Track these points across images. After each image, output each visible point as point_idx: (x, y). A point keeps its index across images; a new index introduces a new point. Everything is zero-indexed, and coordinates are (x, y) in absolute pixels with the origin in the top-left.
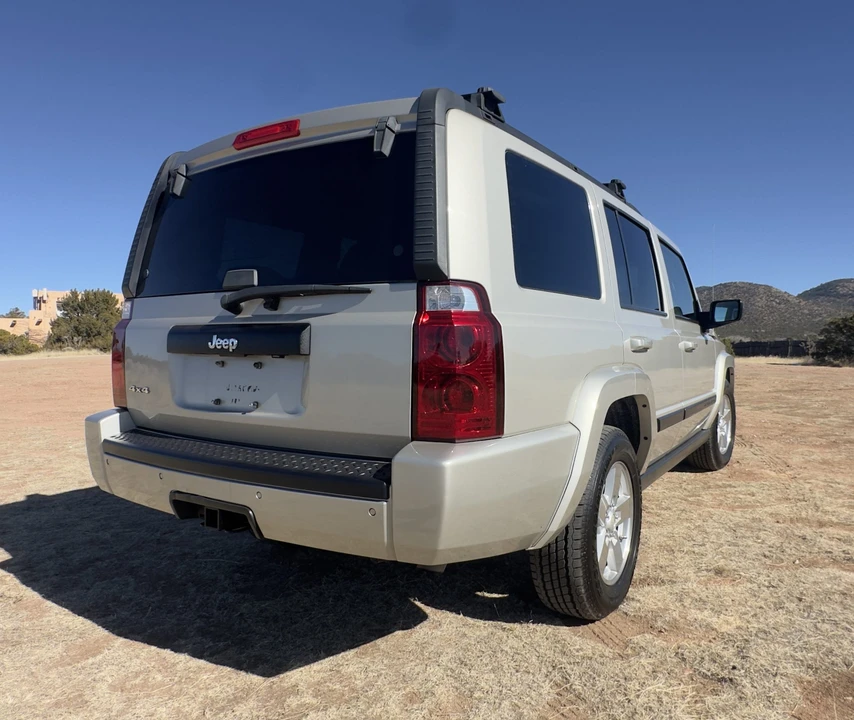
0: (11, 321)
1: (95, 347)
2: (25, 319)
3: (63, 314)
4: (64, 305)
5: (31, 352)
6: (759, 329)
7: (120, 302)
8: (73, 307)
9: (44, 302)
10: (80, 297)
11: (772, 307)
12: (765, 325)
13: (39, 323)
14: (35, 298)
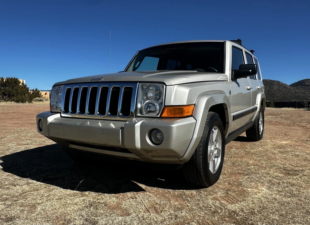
1: (13, 100)
6: (275, 98)
7: (21, 83)
10: (4, 80)
11: (280, 90)
12: (277, 97)
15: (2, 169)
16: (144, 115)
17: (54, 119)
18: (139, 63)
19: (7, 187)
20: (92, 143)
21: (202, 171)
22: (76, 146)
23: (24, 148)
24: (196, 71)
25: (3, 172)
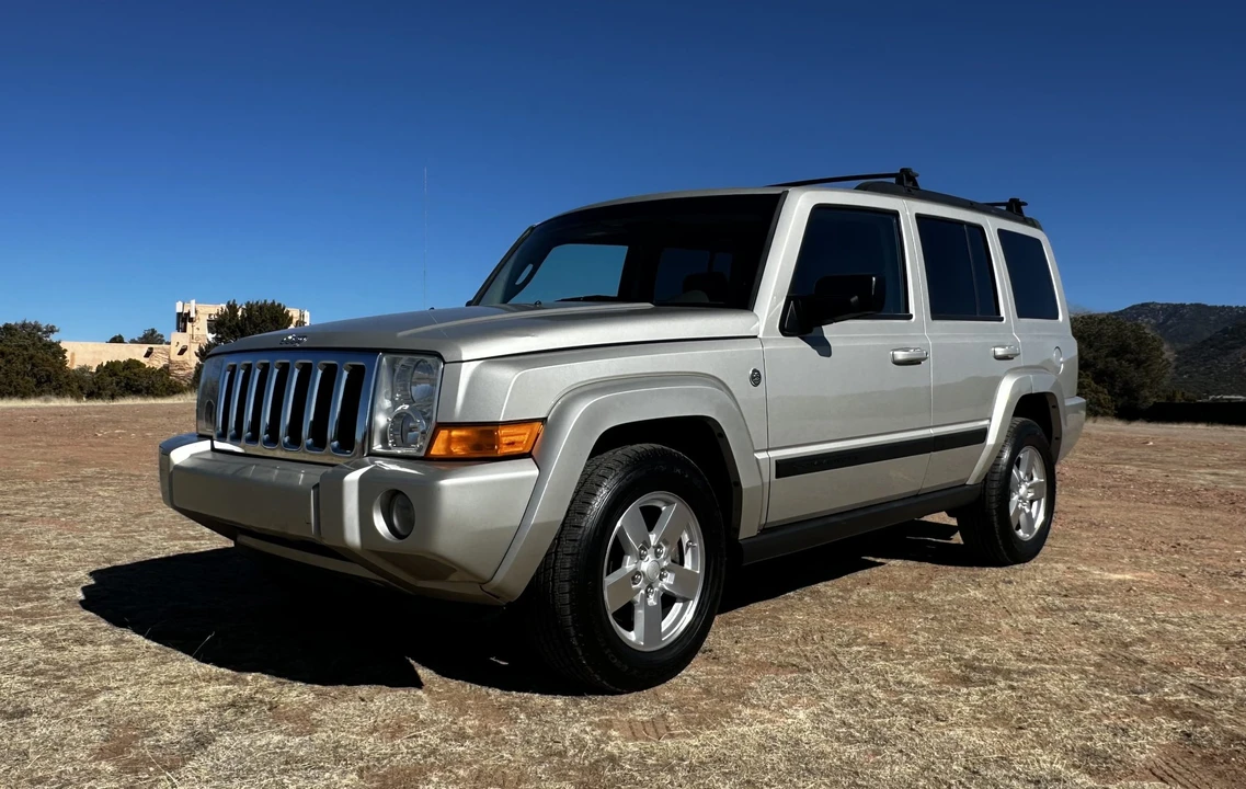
0: (145, 348)
2: (164, 345)
3: (216, 338)
4: (216, 325)
5: (174, 393)
7: (294, 321)
8: (229, 328)
9: (191, 320)
10: (239, 313)
13: (182, 352)
14: (179, 314)
15: (81, 602)
16: (390, 448)
17: (192, 456)
18: (530, 267)
19: (60, 645)
20: (260, 529)
21: (572, 632)
22: (251, 538)
23: (177, 548)
24: (648, 305)
25: (81, 609)
